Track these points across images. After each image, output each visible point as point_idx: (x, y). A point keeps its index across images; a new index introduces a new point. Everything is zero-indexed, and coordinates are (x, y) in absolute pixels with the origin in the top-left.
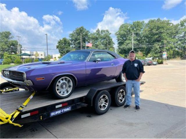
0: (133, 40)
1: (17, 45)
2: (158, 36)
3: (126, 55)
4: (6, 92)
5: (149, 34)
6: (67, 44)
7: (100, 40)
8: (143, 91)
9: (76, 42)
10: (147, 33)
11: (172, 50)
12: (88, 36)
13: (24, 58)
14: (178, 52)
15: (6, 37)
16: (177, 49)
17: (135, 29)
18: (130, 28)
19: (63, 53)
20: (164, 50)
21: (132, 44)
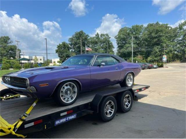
0: (132, 43)
1: (16, 50)
2: (157, 39)
3: (126, 59)
4: (6, 99)
5: (148, 37)
6: (66, 48)
7: (99, 43)
8: (148, 95)
9: (75, 46)
10: (147, 36)
11: (172, 53)
12: (88, 41)
13: (23, 63)
14: (177, 55)
15: (4, 42)
16: (176, 52)
17: (134, 33)
18: (129, 32)
19: (62, 58)
20: (163, 53)
21: (132, 47)
